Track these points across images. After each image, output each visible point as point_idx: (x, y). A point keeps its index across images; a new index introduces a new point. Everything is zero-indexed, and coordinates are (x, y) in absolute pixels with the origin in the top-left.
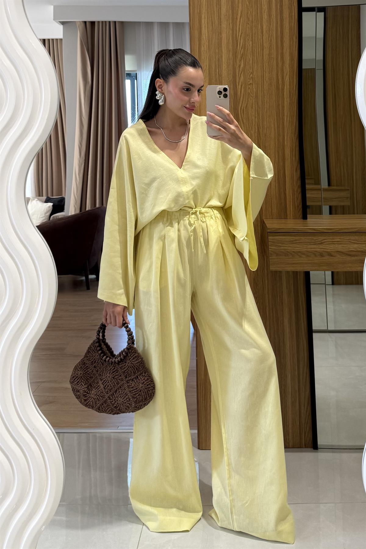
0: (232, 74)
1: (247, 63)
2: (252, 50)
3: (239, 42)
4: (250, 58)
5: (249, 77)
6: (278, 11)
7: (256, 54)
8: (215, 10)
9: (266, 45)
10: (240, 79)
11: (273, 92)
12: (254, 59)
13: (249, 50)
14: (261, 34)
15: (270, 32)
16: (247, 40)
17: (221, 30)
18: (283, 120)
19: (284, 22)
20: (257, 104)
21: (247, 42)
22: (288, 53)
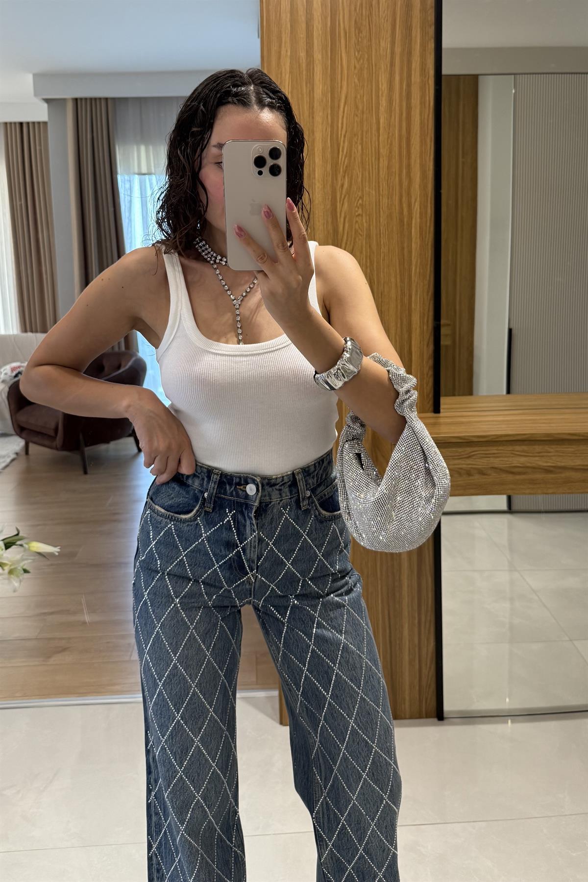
0: (330, 199)
1: (354, 181)
2: (362, 159)
3: (341, 146)
4: (359, 174)
5: (357, 203)
6: (404, 93)
7: (367, 167)
8: (305, 91)
9: (384, 151)
10: (342, 207)
11: (395, 228)
12: (365, 175)
13: (356, 159)
14: (376, 133)
15: (391, 129)
16: (354, 143)
17: (313, 126)
19: (413, 113)
20: (370, 246)
21: (353, 146)
22: (418, 165)
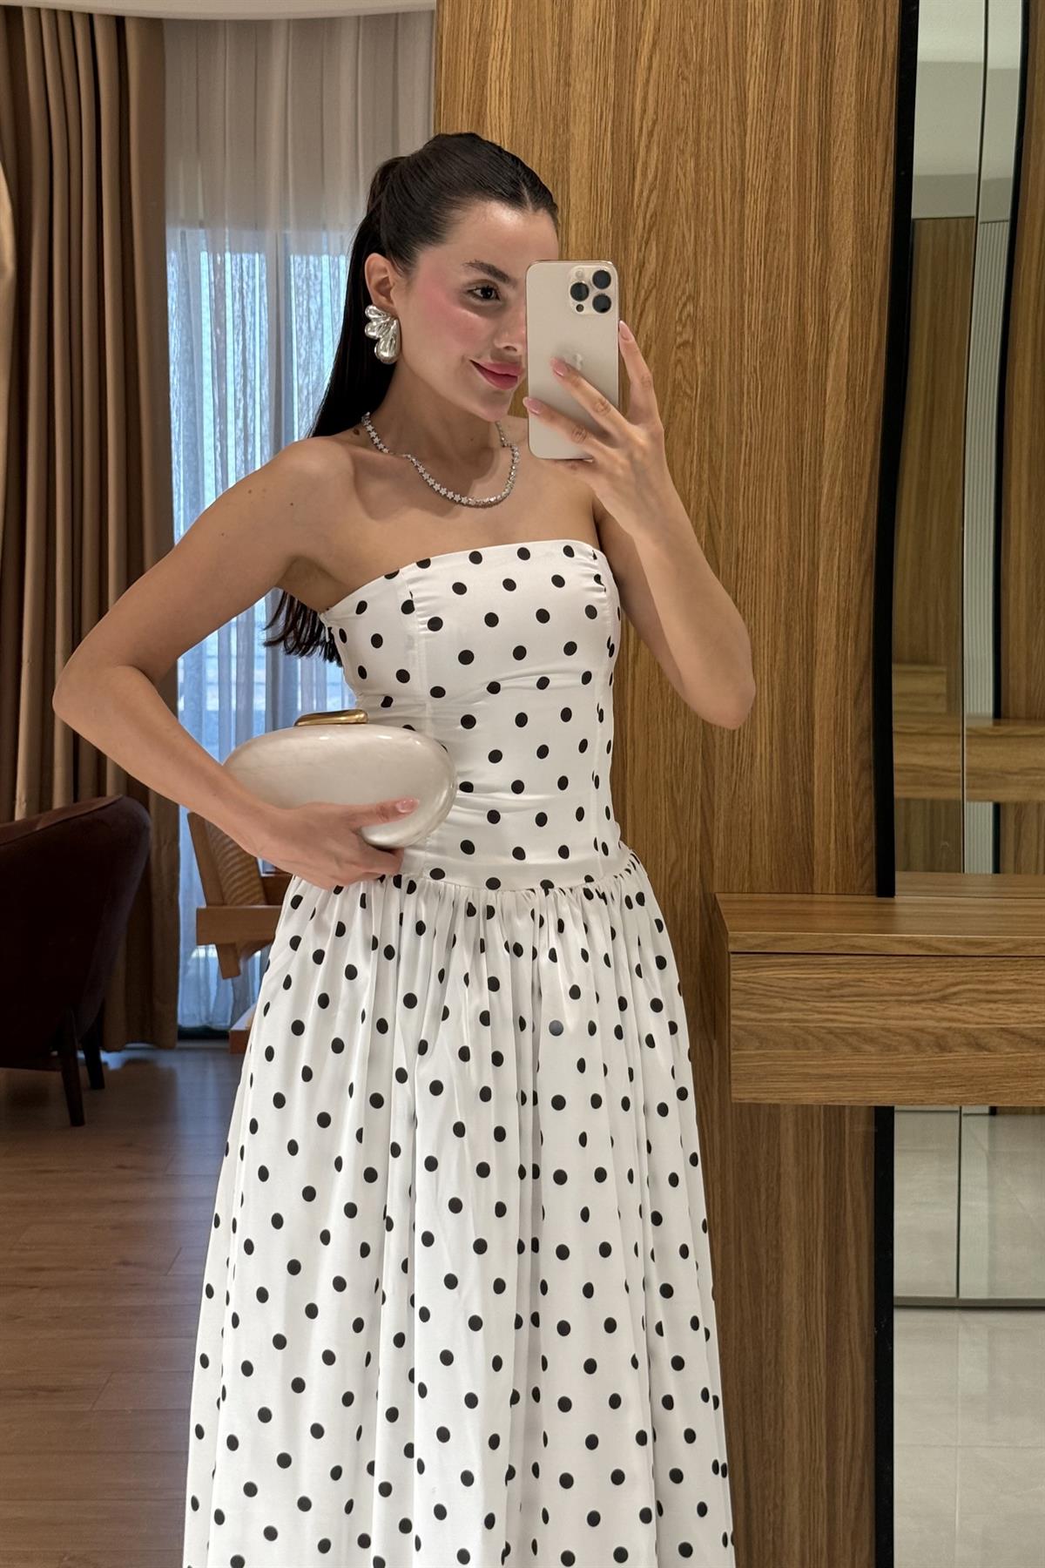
1: (672, 256)
2: (697, 195)
3: (640, 163)
4: (687, 235)
5: (680, 311)
7: (711, 216)
8: (548, 14)
9: (756, 176)
10: (639, 320)
11: (781, 379)
12: (702, 234)
13: (680, 191)
14: (735, 125)
15: (777, 117)
16: (675, 152)
17: (567, 108)
18: (815, 494)
20: (711, 427)
21: (675, 161)
22: (851, 214)
